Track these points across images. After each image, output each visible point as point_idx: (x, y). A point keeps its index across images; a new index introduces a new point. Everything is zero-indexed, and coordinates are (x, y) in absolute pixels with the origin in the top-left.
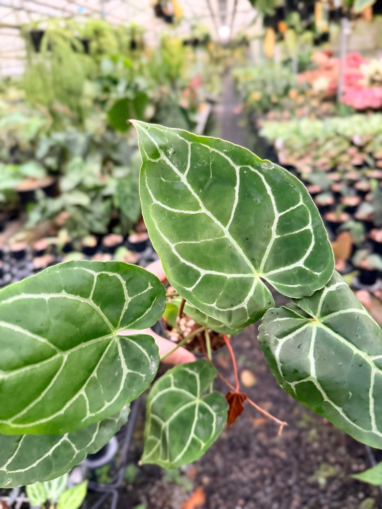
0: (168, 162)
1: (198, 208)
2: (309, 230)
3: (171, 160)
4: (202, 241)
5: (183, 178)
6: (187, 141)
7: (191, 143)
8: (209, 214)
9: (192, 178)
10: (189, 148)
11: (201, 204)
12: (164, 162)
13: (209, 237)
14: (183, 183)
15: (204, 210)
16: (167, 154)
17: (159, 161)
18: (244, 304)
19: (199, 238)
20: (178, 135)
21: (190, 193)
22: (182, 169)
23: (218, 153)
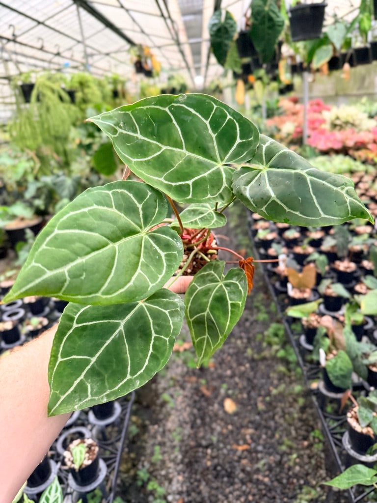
0: (124, 132)
1: (160, 148)
2: (230, 119)
3: (125, 130)
4: (176, 165)
5: (139, 135)
6: (127, 112)
7: (130, 111)
8: (169, 148)
9: (144, 133)
10: (131, 115)
11: (160, 145)
12: (122, 133)
13: (179, 160)
14: (141, 139)
15: (164, 148)
16: (121, 127)
17: (119, 134)
18: (225, 184)
19: (174, 164)
20: (119, 112)
21: (149, 142)
22: (135, 131)
23: (150, 108)
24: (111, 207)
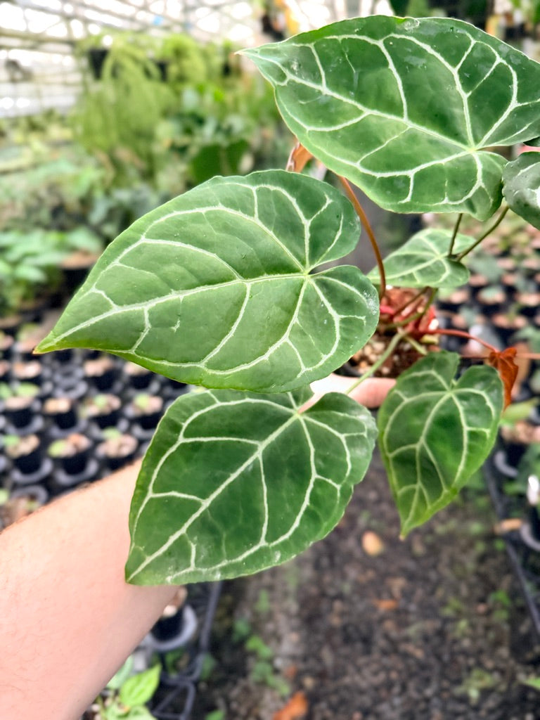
0: (298, 80)
1: (360, 112)
2: (501, 64)
3: (300, 76)
4: (387, 142)
5: (324, 89)
6: (307, 45)
7: (313, 44)
8: (376, 112)
9: (334, 85)
10: (314, 51)
11: (360, 107)
12: (294, 82)
13: (394, 133)
14: (326, 95)
15: (367, 112)
16: (292, 71)
17: (288, 83)
18: (480, 183)
19: (383, 140)
20: (294, 44)
21: (341, 101)
22: (318, 80)
23: (349, 38)
24: (252, 214)
